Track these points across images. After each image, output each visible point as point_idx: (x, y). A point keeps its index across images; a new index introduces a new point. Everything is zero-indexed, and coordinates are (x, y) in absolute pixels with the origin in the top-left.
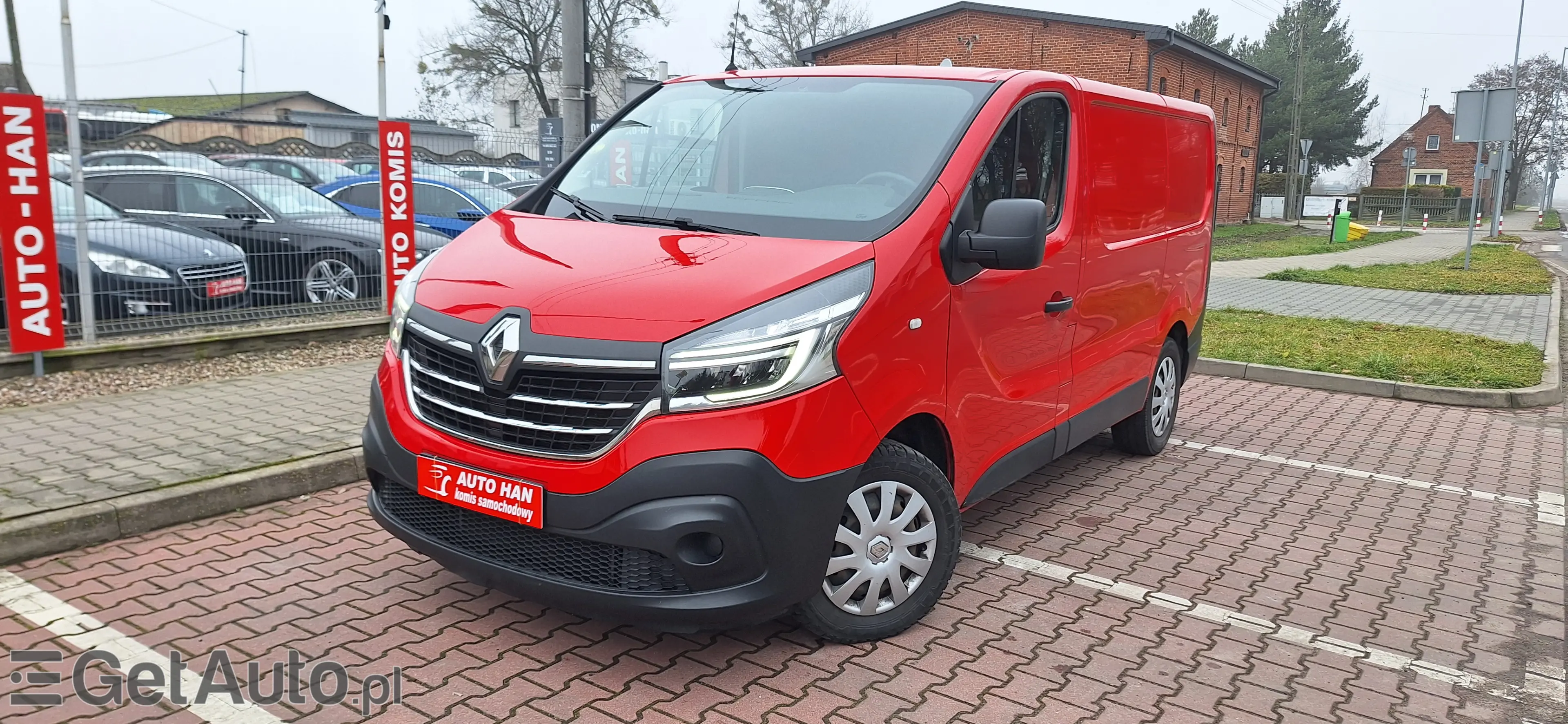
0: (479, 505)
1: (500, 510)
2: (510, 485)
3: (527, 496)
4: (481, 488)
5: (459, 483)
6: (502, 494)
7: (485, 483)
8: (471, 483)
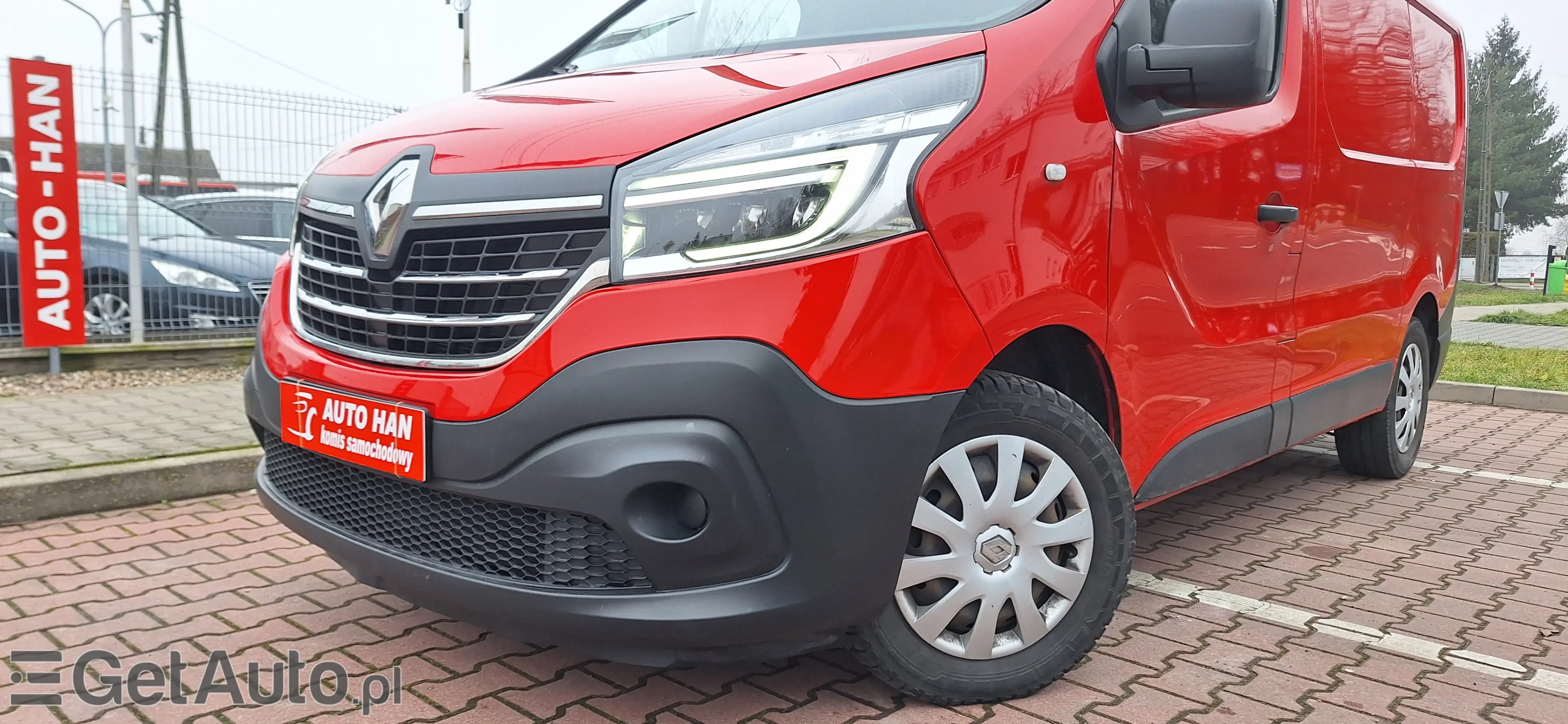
0: (348, 449)
1: (373, 456)
2: (384, 413)
3: (404, 427)
4: (349, 423)
5: (324, 418)
6: (374, 430)
7: (354, 412)
8: (339, 415)
